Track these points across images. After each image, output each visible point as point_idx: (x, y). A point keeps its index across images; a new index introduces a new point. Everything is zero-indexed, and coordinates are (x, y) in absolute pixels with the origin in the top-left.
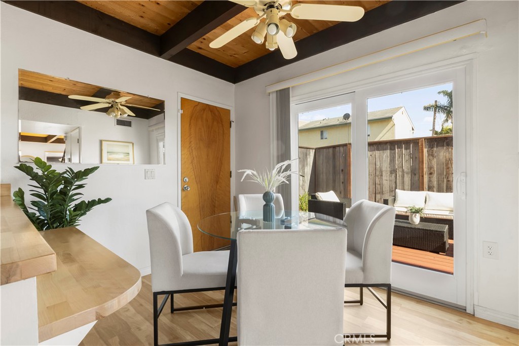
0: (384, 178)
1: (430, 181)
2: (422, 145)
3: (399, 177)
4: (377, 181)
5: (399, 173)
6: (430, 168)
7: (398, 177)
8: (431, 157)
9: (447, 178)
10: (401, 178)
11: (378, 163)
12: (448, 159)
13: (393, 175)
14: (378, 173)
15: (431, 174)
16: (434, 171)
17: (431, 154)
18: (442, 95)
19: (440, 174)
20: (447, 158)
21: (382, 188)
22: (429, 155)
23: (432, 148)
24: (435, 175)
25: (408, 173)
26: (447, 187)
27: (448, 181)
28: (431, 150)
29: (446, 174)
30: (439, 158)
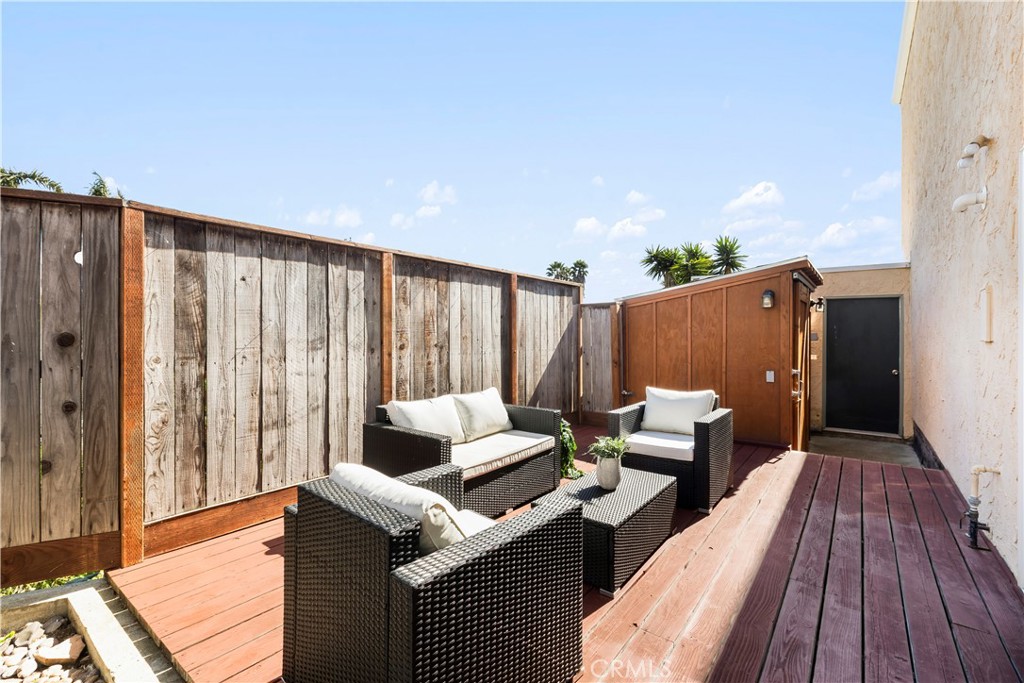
0: (291, 366)
1: (400, 366)
2: (390, 269)
3: (336, 359)
4: (269, 384)
5: (336, 348)
6: (401, 332)
7: (332, 361)
8: (402, 304)
9: (428, 357)
10: (339, 363)
11: (271, 313)
12: (429, 313)
13: (320, 355)
15: (402, 348)
16: (407, 339)
17: (402, 297)
19: (416, 348)
21: (283, 407)
22: (397, 298)
23: (404, 281)
24: (408, 351)
25: (357, 348)
26: (427, 377)
27: (429, 363)
28: (402, 286)
29: (426, 347)
30: (415, 308)
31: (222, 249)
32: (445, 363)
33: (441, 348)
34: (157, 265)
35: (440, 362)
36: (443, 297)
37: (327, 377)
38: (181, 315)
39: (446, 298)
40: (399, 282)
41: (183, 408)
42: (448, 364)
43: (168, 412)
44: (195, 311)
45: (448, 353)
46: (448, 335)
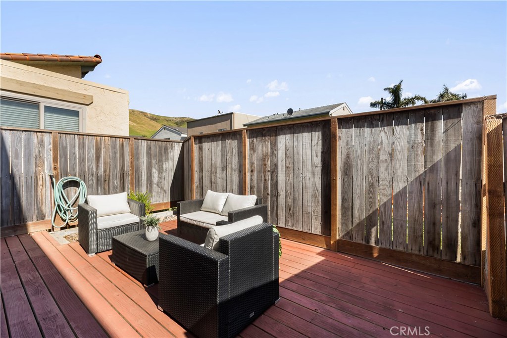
0: (218, 176)
1: (251, 180)
2: (245, 137)
4: (213, 180)
5: (229, 170)
6: (252, 164)
7: (228, 175)
8: (252, 152)
9: (265, 176)
10: (230, 176)
11: (213, 159)
12: (265, 154)
13: (225, 172)
14: (213, 169)
15: (252, 171)
16: (254, 168)
17: (253, 149)
18: (387, 92)
19: (259, 172)
20: (264, 152)
22: (250, 149)
23: (253, 141)
24: (255, 173)
25: (235, 171)
26: (264, 187)
27: (265, 180)
28: (252, 144)
29: (265, 172)
30: (258, 153)
31: (205, 142)
32: (275, 181)
33: (272, 172)
34: (195, 147)
35: (272, 179)
36: (274, 145)
37: (226, 180)
38: (199, 160)
39: (275, 146)
40: (251, 141)
41: (200, 184)
42: (277, 181)
43: (198, 183)
44: (201, 159)
45: (277, 176)
46: (276, 165)
